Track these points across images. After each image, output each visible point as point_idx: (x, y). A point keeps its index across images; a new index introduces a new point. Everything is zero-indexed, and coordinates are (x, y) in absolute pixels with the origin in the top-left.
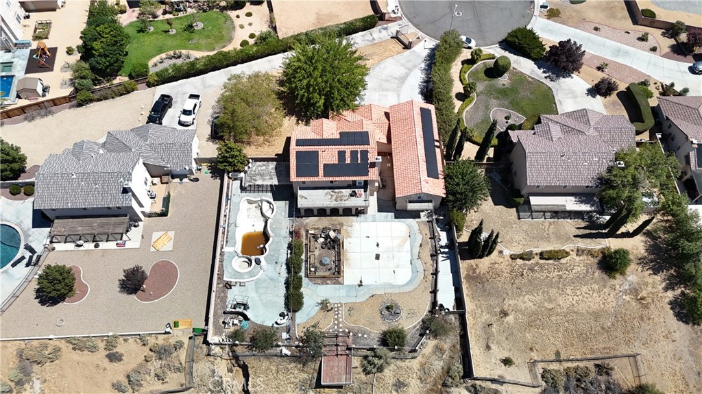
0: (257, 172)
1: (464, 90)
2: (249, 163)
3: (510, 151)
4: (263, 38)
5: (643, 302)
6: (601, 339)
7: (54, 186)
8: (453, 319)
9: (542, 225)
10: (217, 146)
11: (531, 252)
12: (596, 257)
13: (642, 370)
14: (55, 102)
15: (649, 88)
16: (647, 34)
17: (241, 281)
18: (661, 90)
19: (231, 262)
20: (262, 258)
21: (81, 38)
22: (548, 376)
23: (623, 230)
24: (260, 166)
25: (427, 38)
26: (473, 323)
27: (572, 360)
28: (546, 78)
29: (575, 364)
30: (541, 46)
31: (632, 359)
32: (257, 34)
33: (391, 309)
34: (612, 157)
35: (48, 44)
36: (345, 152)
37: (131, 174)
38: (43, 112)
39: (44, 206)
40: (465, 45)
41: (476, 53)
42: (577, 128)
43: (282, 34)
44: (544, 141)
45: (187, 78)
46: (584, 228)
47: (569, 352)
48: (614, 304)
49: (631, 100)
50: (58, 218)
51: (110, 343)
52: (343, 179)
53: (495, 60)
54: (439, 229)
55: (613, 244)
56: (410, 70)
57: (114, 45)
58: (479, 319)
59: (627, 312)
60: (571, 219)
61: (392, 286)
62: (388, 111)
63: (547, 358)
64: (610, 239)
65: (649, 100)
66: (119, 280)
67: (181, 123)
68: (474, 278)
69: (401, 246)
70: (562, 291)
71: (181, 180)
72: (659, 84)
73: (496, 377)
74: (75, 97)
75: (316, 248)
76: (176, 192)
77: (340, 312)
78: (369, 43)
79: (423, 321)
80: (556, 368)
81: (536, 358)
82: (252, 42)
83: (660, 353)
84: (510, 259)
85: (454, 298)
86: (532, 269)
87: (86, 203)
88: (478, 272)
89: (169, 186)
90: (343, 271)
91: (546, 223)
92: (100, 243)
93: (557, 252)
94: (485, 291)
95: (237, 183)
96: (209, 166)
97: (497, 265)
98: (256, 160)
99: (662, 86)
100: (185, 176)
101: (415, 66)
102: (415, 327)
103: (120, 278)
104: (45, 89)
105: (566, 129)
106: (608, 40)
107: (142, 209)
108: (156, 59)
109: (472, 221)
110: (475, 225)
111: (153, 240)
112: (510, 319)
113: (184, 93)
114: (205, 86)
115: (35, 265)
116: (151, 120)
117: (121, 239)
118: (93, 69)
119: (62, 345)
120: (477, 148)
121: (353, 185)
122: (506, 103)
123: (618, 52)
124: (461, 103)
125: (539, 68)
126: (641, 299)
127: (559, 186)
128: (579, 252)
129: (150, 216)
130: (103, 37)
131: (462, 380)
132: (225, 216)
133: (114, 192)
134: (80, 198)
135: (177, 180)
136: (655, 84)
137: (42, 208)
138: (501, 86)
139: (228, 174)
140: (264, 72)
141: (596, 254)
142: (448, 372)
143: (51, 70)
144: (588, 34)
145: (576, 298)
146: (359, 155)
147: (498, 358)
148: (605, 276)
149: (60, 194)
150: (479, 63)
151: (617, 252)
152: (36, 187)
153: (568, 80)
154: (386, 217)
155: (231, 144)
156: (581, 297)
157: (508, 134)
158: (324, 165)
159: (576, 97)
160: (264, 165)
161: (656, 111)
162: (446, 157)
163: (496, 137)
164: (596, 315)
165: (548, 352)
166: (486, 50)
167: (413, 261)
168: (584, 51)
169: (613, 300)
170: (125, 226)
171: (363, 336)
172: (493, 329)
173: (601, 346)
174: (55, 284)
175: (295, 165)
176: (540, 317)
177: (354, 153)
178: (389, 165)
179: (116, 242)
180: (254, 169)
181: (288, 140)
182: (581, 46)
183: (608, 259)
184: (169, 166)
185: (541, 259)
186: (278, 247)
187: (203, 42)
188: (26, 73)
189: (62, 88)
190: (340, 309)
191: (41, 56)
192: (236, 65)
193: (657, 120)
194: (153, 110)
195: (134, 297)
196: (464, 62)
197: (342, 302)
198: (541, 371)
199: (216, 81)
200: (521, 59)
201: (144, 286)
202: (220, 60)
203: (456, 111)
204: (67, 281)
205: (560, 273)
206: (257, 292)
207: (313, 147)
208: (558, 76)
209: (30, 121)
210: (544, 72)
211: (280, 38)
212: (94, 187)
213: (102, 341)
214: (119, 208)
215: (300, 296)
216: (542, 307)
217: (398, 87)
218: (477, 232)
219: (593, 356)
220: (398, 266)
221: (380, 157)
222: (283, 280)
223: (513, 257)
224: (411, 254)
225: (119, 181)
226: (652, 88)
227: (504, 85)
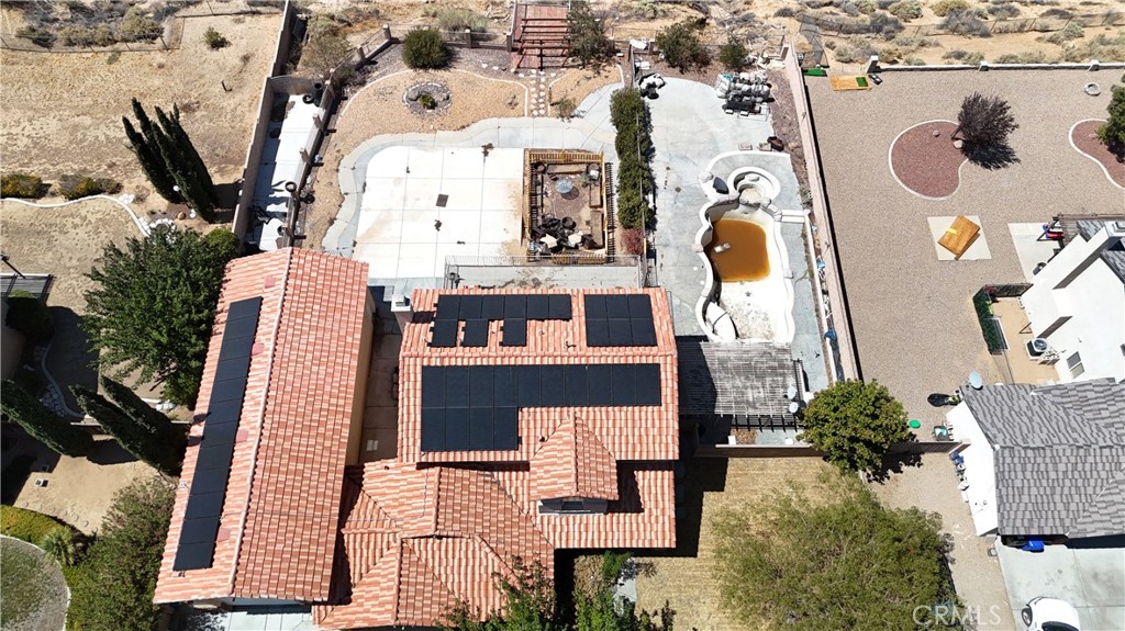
17: (750, 152)
19: (782, 188)
33: (425, 101)
61: (416, 144)
69: (381, 223)
147: (232, 46)
158: (569, 317)
177: (476, 343)
185: (49, 186)
190: (533, 107)
197: (531, 119)
201: (958, 143)
220: (398, 181)
222: (658, 154)
224: (359, 205)
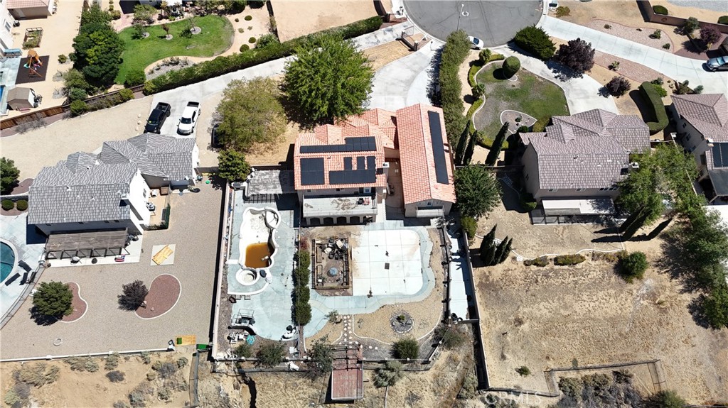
0: (260, 181)
1: (473, 93)
2: (251, 171)
3: (521, 154)
4: (264, 42)
5: (661, 306)
6: (619, 345)
7: (49, 200)
8: (467, 328)
9: (556, 230)
10: (218, 155)
11: (546, 257)
12: (612, 261)
13: (662, 376)
14: (48, 113)
15: (663, 87)
16: (659, 31)
17: (246, 294)
18: (675, 88)
19: (235, 275)
20: (267, 270)
21: (74, 45)
22: (566, 385)
23: (639, 232)
24: (263, 175)
25: (433, 39)
26: (486, 332)
27: (590, 368)
28: (556, 77)
29: (593, 372)
30: (551, 46)
31: (651, 365)
32: (258, 38)
33: (402, 320)
34: (626, 158)
35: (40, 52)
36: (351, 158)
37: (129, 186)
38: (35, 123)
39: (39, 221)
40: (473, 46)
41: (484, 55)
42: (589, 129)
43: (284, 37)
44: (556, 143)
45: (185, 85)
46: (601, 232)
47: (586, 360)
48: (632, 309)
49: (645, 100)
50: (53, 233)
51: (111, 361)
52: (349, 186)
53: (504, 61)
54: (450, 236)
55: (629, 247)
56: (417, 73)
57: (107, 52)
58: (493, 328)
59: (645, 318)
60: (585, 223)
61: (403, 296)
62: (394, 115)
63: (564, 367)
64: (627, 242)
65: (663, 98)
66: (119, 297)
67: (180, 132)
68: (488, 286)
69: (411, 254)
70: (578, 297)
71: (181, 191)
72: (673, 83)
73: (512, 388)
74: (68, 107)
75: (323, 259)
76: (176, 203)
77: (349, 324)
78: (373, 46)
79: (435, 331)
80: (573, 377)
81: (553, 367)
82: (252, 46)
83: (680, 358)
84: (524, 266)
85: (467, 307)
86: (546, 276)
87: (83, 217)
88: (491, 279)
89: (169, 198)
90: (352, 282)
91: (560, 228)
92: (97, 258)
93: (571, 257)
94: (498, 299)
95: (240, 192)
96: (211, 176)
97: (510, 272)
98: (259, 168)
99: (676, 84)
100: (186, 187)
101: (421, 69)
102: (427, 338)
103: (120, 295)
104: (37, 100)
105: (579, 130)
106: (619, 39)
107: (141, 222)
108: (153, 66)
109: (484, 227)
110: (487, 231)
111: (154, 254)
112: (525, 327)
113: (183, 101)
114: (204, 93)
115: (30, 283)
116: (149, 129)
117: (120, 254)
118: (88, 78)
119: (61, 365)
120: (487, 151)
121: (360, 193)
122: (516, 104)
123: (630, 50)
124: (470, 105)
125: (550, 68)
126: (659, 303)
127: (573, 189)
128: (595, 256)
129: (150, 229)
130: (97, 44)
131: (477, 392)
132: (228, 227)
133: (112, 205)
134: (76, 212)
135: (177, 191)
136: (669, 82)
137: (37, 223)
138: (510, 88)
139: (230, 183)
140: (265, 78)
141: (612, 259)
142: (462, 384)
143: (44, 79)
144: (600, 33)
145: (592, 304)
146: (366, 161)
147: (514, 368)
148: (622, 281)
149: (55, 208)
150: (488, 64)
151: (633, 255)
152: (29, 201)
153: (579, 79)
154: (395, 225)
155: (234, 153)
156: (597, 303)
157: (520, 137)
158: (330, 172)
159: (588, 97)
160: (267, 173)
161: (670, 110)
162: (456, 162)
163: (507, 140)
164: (614, 321)
165: (565, 361)
166: (495, 51)
167: (424, 270)
168: (594, 50)
169: (630, 305)
170: (123, 240)
171: (373, 348)
172: (508, 338)
173: (619, 352)
174: (51, 302)
175: (300, 173)
176: (556, 325)
177: (360, 160)
178: (397, 171)
179: (114, 257)
180: (257, 178)
181: (292, 147)
182: (590, 44)
183: (624, 263)
184: (168, 176)
185: (555, 264)
186: (284, 259)
187: (201, 47)
188: (16, 84)
189: (54, 97)
190: (350, 321)
191: (32, 65)
192: (236, 71)
193: (672, 119)
194: (150, 119)
195: (134, 313)
196: (471, 64)
197: (351, 314)
198: (558, 380)
199: (216, 87)
200: (531, 59)
201: (145, 302)
202: (219, 66)
203: (465, 114)
204: (63, 299)
205: (576, 279)
206: (263, 306)
207: (318, 154)
208: (569, 77)
209: (22, 133)
210: (554, 72)
211: (282, 42)
212: (91, 200)
213: (102, 360)
214: (117, 221)
215: (308, 309)
216: (558, 314)
217: (404, 90)
218: (488, 238)
219: (611, 364)
220: (408, 275)
221: (388, 163)
222: (290, 293)
223: (527, 263)
224: (422, 262)
225: (116, 194)
226: (665, 87)
227: (513, 86)
